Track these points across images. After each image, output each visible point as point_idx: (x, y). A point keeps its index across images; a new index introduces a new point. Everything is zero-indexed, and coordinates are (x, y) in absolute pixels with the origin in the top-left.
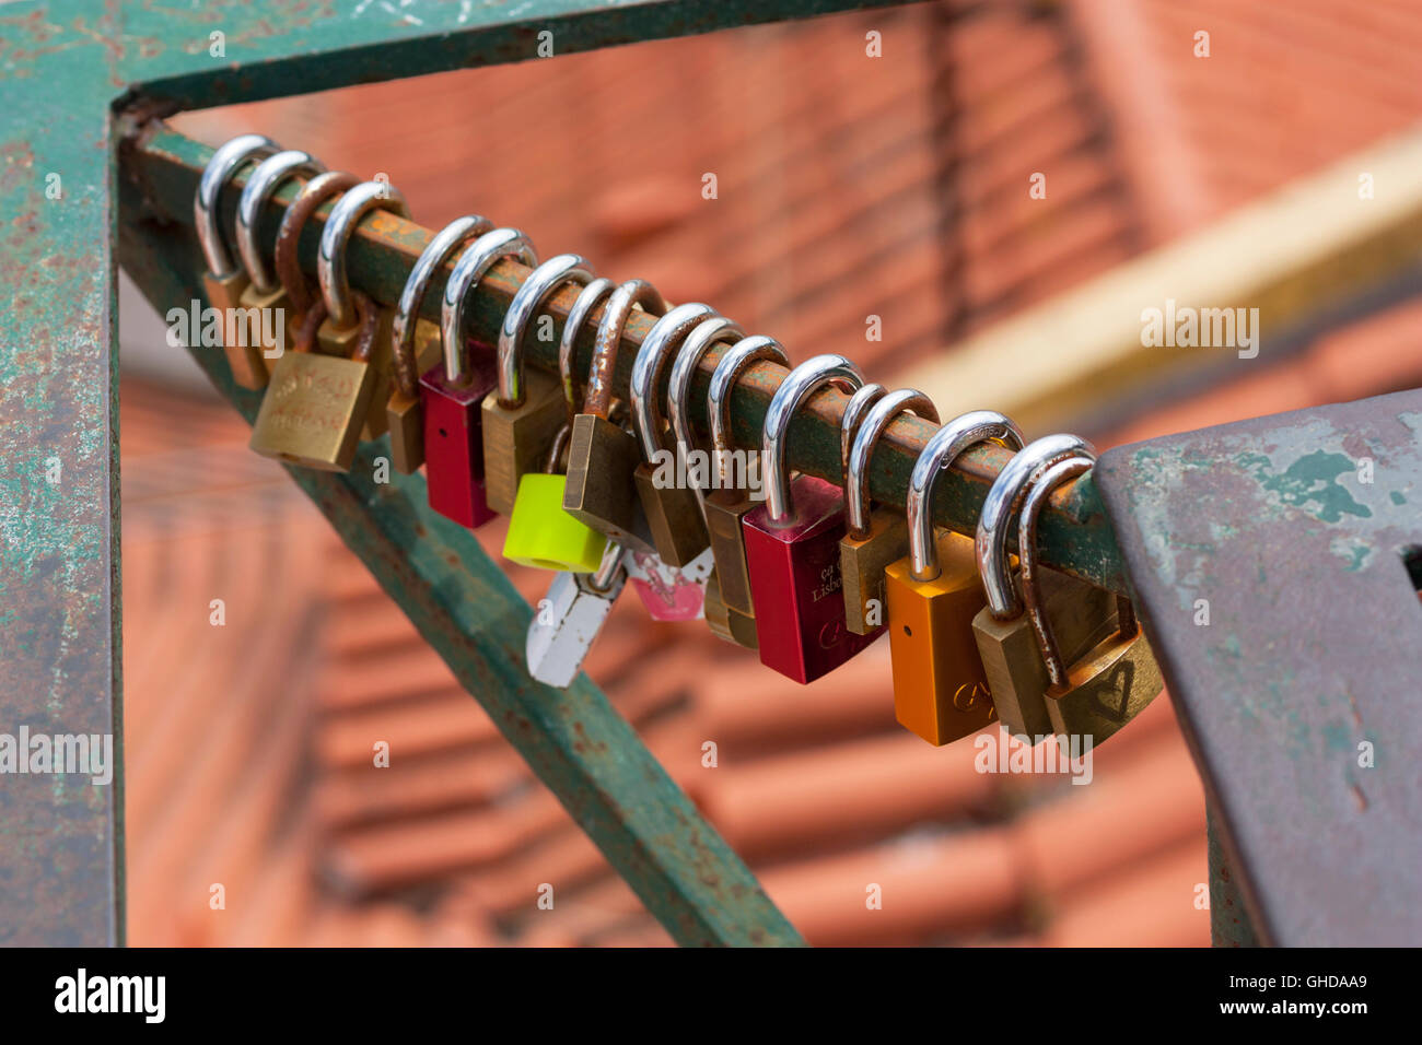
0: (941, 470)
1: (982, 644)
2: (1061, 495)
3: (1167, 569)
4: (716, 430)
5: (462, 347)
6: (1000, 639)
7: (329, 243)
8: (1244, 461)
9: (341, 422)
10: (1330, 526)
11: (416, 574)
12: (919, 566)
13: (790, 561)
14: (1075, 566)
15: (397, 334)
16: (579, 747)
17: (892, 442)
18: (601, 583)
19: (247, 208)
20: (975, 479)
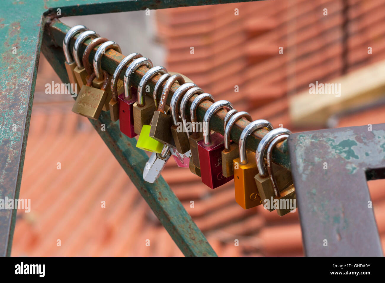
0: (248, 135)
1: (257, 183)
2: (279, 145)
3: (301, 168)
4: (192, 118)
5: (129, 89)
6: (261, 182)
7: (97, 57)
8: (327, 140)
9: (96, 106)
10: (347, 160)
11: (118, 148)
12: (242, 160)
13: (209, 156)
14: (283, 164)
15: (112, 84)
16: (160, 199)
17: (237, 126)
18: (163, 156)
19: (77, 45)
20: (257, 138)
